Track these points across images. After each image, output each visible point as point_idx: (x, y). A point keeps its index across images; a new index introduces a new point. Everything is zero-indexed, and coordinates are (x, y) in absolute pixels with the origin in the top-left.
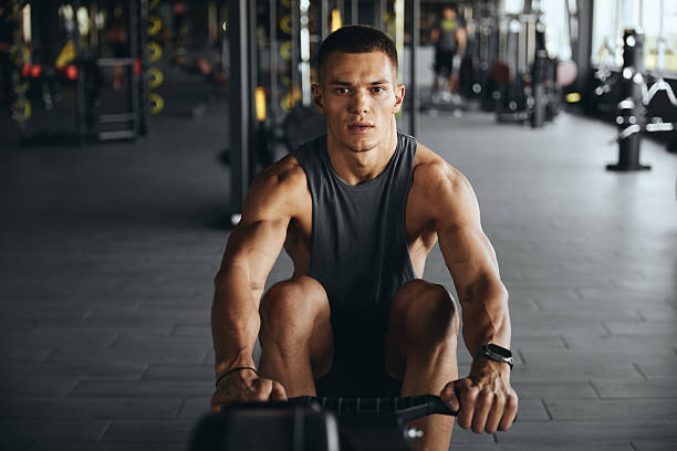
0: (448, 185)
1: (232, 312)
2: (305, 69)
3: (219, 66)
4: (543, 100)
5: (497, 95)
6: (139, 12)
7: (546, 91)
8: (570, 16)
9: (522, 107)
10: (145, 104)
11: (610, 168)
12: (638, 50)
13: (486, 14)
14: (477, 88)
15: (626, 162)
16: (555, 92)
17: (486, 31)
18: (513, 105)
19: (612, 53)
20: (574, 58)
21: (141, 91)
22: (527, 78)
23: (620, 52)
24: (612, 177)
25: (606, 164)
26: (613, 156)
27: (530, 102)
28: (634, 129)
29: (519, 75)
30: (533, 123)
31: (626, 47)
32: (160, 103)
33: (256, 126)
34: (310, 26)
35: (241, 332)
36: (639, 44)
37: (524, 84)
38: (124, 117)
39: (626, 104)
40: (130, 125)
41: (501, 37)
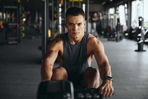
0: (96, 43)
1: (46, 70)
2: (60, 27)
3: (38, 27)
4: (119, 35)
5: (108, 34)
6: (19, 12)
7: (120, 33)
8: (126, 15)
9: (114, 37)
10: (20, 35)
11: (136, 51)
12: (142, 22)
13: (105, 14)
14: (103, 33)
15: (140, 49)
16: (122, 33)
17: (105, 18)
18: (112, 36)
19: (136, 22)
20: (127, 25)
21: (19, 32)
22: (115, 30)
23: (138, 22)
24: (136, 53)
25: (135, 50)
26: (136, 48)
27: (116, 35)
28: (142, 41)
29: (113, 29)
30: (117, 40)
31: (139, 21)
32: (24, 35)
33: (48, 39)
34: (62, 16)
35: (48, 74)
36: (143, 20)
37: (115, 31)
38: (15, 38)
39: (140, 35)
40: (16, 40)
41: (109, 20)
